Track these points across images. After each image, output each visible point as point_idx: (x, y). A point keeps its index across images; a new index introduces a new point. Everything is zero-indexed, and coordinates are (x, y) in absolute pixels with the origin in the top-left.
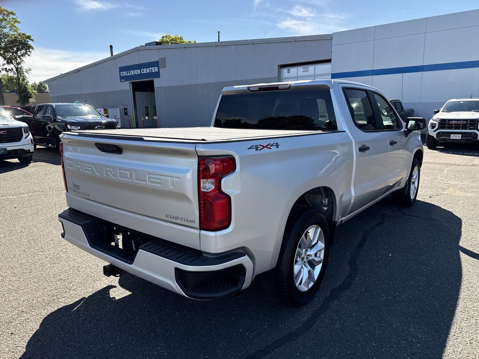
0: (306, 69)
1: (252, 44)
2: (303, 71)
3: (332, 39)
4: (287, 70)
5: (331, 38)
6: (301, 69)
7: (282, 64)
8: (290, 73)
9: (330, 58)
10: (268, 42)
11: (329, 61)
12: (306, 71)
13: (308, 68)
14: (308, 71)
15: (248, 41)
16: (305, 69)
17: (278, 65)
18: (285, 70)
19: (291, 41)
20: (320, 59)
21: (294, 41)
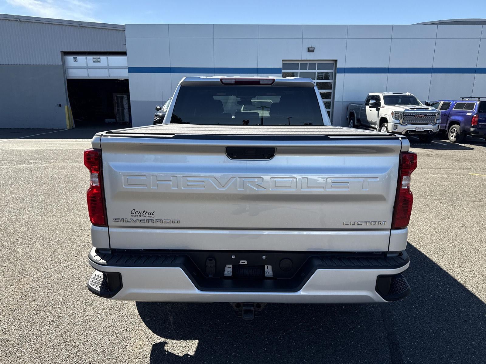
0: (98, 59)
1: (20, 21)
2: (94, 62)
3: (125, 31)
4: (73, 58)
5: (124, 29)
6: (90, 59)
7: (66, 50)
8: (77, 61)
9: (125, 51)
10: (45, 22)
11: (124, 54)
12: (97, 62)
13: (99, 58)
14: (99, 62)
15: (14, 17)
16: (96, 59)
17: (61, 52)
18: (70, 59)
19: (75, 26)
20: (114, 51)
21: (80, 26)
